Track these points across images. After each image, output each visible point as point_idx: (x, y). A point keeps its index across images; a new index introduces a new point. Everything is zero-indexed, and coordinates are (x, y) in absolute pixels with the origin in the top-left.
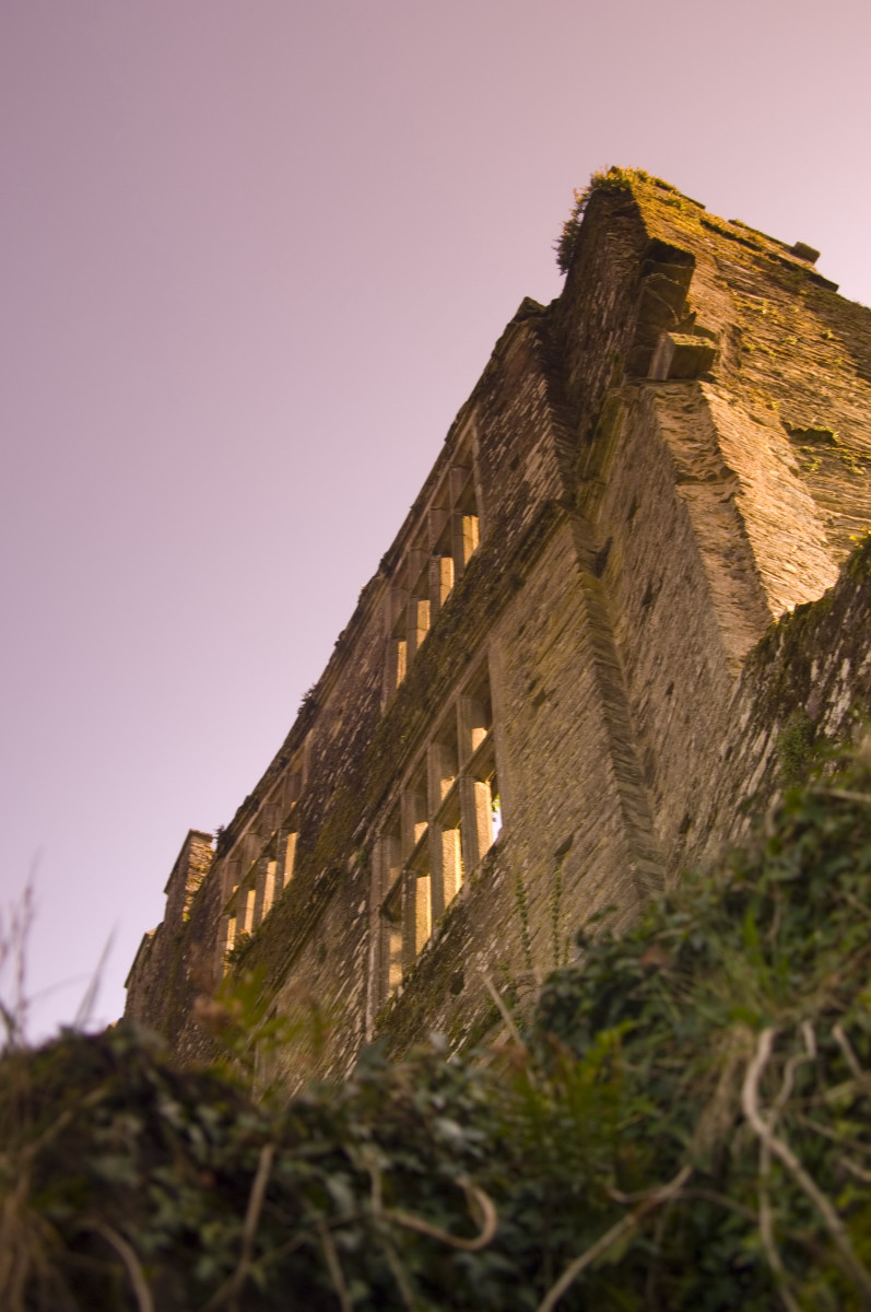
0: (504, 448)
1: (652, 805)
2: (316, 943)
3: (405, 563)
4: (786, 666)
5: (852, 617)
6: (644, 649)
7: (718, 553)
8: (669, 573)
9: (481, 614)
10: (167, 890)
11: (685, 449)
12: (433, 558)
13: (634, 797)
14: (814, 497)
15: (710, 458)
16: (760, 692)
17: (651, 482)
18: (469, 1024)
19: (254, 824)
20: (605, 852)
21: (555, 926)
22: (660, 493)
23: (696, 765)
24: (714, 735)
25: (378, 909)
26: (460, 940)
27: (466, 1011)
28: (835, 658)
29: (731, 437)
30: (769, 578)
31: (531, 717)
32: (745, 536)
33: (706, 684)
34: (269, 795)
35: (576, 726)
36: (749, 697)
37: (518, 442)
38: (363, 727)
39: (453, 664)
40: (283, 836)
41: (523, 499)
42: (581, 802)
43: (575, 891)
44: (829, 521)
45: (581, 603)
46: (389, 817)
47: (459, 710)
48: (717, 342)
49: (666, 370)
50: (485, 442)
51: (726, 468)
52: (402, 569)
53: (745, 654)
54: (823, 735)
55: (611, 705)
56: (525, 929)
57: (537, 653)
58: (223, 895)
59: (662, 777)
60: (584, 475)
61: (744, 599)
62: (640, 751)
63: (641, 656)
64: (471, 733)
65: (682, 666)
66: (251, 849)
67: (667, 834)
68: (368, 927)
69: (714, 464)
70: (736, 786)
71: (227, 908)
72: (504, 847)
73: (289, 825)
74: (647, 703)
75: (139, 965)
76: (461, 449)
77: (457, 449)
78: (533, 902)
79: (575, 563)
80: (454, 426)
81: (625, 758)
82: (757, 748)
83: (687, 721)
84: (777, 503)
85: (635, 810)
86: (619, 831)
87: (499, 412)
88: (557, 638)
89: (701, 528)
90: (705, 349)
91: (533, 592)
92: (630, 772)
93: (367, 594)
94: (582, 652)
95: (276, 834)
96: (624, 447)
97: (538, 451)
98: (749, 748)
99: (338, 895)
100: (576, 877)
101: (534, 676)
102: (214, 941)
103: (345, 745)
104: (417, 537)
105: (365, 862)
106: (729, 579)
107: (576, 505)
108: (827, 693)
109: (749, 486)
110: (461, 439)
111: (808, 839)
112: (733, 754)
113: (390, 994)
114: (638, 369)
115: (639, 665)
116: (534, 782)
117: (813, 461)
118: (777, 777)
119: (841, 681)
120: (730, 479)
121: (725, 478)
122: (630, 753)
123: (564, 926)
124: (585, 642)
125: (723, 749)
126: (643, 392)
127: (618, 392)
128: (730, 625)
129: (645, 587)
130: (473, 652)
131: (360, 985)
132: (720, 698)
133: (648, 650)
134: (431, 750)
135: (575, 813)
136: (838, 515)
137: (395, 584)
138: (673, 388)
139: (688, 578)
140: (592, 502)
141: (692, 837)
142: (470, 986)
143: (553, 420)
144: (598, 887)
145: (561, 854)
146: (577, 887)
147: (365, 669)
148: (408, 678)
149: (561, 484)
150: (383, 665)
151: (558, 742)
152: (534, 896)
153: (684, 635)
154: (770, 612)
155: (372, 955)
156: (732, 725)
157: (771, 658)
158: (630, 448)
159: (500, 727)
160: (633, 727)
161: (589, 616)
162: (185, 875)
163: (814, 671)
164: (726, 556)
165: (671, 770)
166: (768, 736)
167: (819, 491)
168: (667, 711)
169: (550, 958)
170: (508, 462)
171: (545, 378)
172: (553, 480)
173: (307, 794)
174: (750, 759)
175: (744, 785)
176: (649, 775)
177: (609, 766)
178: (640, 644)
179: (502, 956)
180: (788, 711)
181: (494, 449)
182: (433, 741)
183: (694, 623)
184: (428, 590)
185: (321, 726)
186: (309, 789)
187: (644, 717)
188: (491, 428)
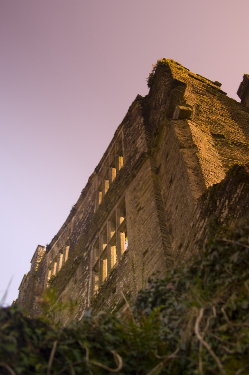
0: (131, 137)
1: (171, 240)
2: (74, 278)
3: (102, 169)
4: (210, 201)
5: (229, 188)
6: (169, 195)
7: (191, 169)
8: (177, 174)
9: (123, 185)
10: (31, 262)
11: (182, 139)
12: (110, 168)
13: (166, 238)
14: (219, 153)
15: (190, 142)
16: (202, 209)
17: (172, 148)
18: (117, 302)
19: (57, 243)
20: (157, 254)
21: (143, 275)
22: (175, 151)
23: (184, 229)
24: (189, 221)
25: (92, 269)
26: (115, 278)
27: (117, 298)
28: (224, 200)
29: (196, 136)
30: (206, 176)
31: (137, 214)
32: (199, 164)
33: (187, 206)
34: (61, 235)
35: (150, 217)
36: (199, 210)
37: (135, 136)
38: (89, 216)
39: (115, 199)
40: (65, 247)
41: (136, 152)
42: (151, 239)
43: (149, 265)
44: (223, 160)
45: (152, 182)
46: (96, 242)
47: (116, 212)
48: (192, 109)
49: (178, 116)
50: (126, 135)
51: (194, 144)
52: (101, 171)
53: (198, 198)
54: (220, 221)
55: (160, 211)
56: (134, 275)
57: (139, 196)
58: (47, 264)
59: (174, 232)
60: (154, 146)
61: (198, 182)
62: (168, 225)
63: (169, 198)
64: (120, 218)
65: (180, 201)
66: (56, 251)
67: (175, 248)
68: (89, 274)
69: (190, 143)
70: (195, 235)
71: (48, 267)
72: (128, 252)
73: (67, 244)
74: (170, 211)
75: (23, 283)
76: (119, 137)
77: (117, 137)
78: (136, 267)
79: (150, 171)
80: (117, 131)
81: (164, 227)
82: (201, 224)
83: (181, 216)
84: (208, 155)
85: (166, 241)
86: (161, 248)
87: (130, 127)
88: (145, 192)
89: (187, 161)
90: (189, 110)
91: (138, 179)
92: (165, 231)
93: (91, 178)
94: (152, 196)
95: (63, 247)
96: (165, 138)
97: (141, 138)
98: (199, 224)
99: (80, 264)
100: (149, 260)
101: (138, 203)
102: (44, 277)
103: (83, 221)
104: (106, 162)
105: (89, 255)
106: (194, 176)
107: (151, 154)
108: (221, 209)
109: (200, 150)
110: (119, 134)
111: (215, 253)
112: (194, 226)
113: (95, 293)
114: (170, 116)
115: (168, 200)
116: (137, 233)
117: (219, 143)
118: (207, 233)
119: (226, 206)
120: (195, 148)
121: (194, 147)
122: (165, 225)
123: (145, 275)
124: (153, 193)
125: (191, 224)
126: (171, 123)
127: (164, 122)
128: (194, 189)
129: (170, 178)
130: (121, 195)
131: (86, 290)
132: (191, 210)
133: (171, 196)
134: (108, 223)
135: (149, 242)
136: (226, 158)
137: (99, 175)
138: (179, 121)
139: (182, 176)
140: (156, 153)
141: (182, 250)
142: (118, 291)
143: (145, 130)
144: (155, 263)
145: (145, 254)
146: (149, 263)
147: (90, 199)
148: (102, 202)
149: (147, 148)
150: (95, 199)
151: (145, 222)
152: (137, 265)
153: (181, 192)
154: (206, 186)
155: (90, 282)
156: (194, 218)
157: (206, 199)
158: (167, 138)
159: (128, 217)
160: (166, 218)
161: (154, 186)
162: (37, 258)
163: (218, 203)
164: (193, 170)
165: (177, 230)
166: (204, 221)
167: (220, 152)
168: (176, 213)
169: (141, 284)
170: (132, 141)
171: (143, 117)
172: (145, 147)
173: (72, 235)
174: (199, 228)
175: (197, 235)
176: (170, 232)
177: (159, 229)
178: (168, 194)
179: (127, 283)
180: (210, 214)
181: (128, 137)
182: (109, 221)
183: (184, 188)
184: (108, 177)
185: (77, 216)
186: (73, 233)
187: (169, 215)
188: (127, 132)
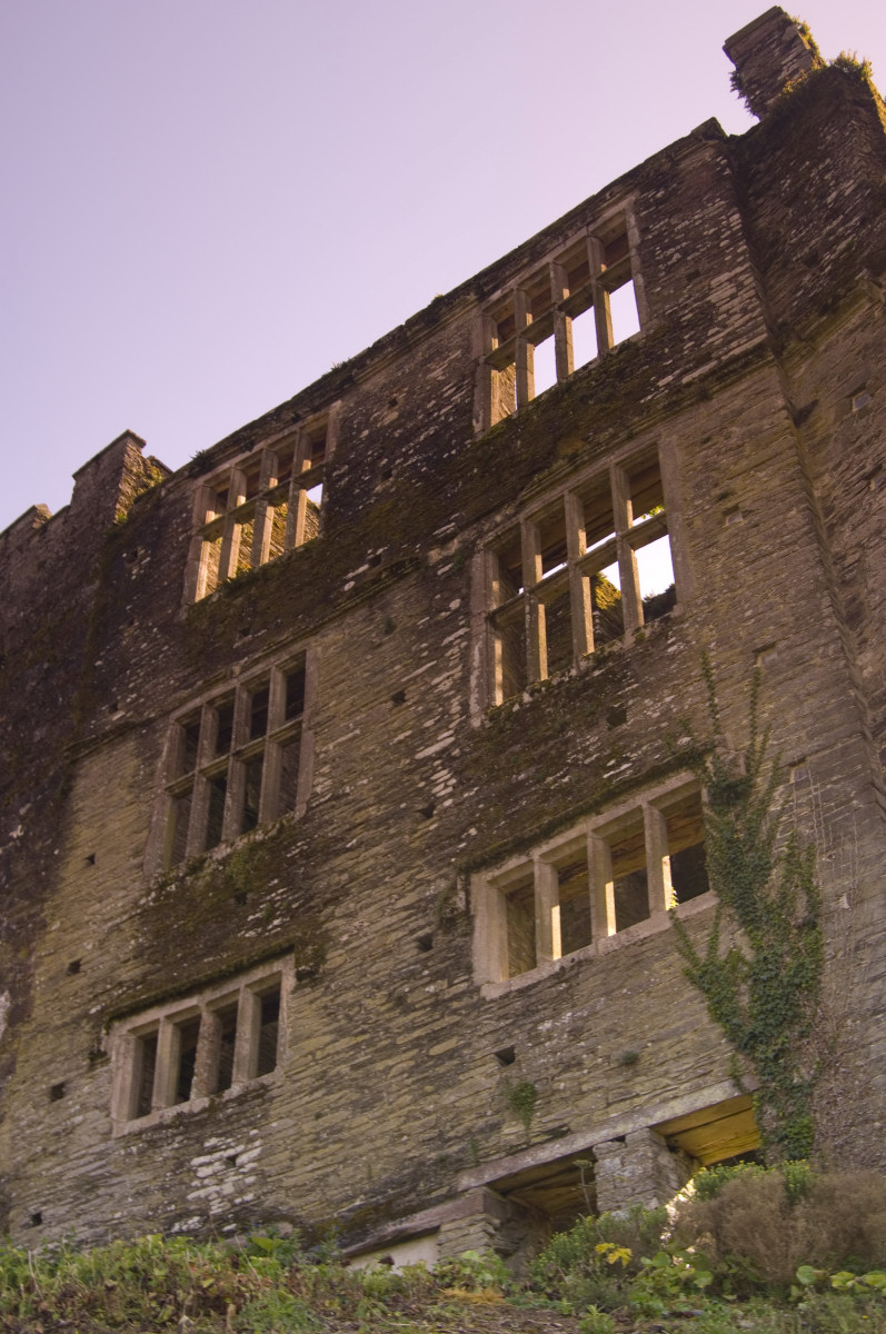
0: (677, 256)
1: (853, 645)
2: (374, 613)
10: (76, 478)
12: (558, 313)
13: (843, 634)
18: (636, 755)
19: (243, 462)
20: (818, 671)
21: (753, 709)
25: (483, 615)
26: (620, 680)
27: (630, 743)
31: (720, 523)
34: (269, 441)
35: (782, 553)
37: (699, 258)
38: (439, 433)
40: (296, 487)
41: (706, 318)
42: (788, 619)
43: (779, 689)
45: (788, 447)
46: (498, 537)
47: (612, 476)
50: (649, 236)
52: (498, 301)
55: (821, 549)
57: (728, 469)
58: (192, 516)
59: (873, 627)
60: (802, 336)
62: (841, 596)
63: (852, 520)
64: (626, 503)
66: (237, 484)
68: (468, 626)
71: (201, 531)
72: (683, 622)
73: (302, 481)
74: (858, 562)
76: (605, 223)
77: (600, 221)
78: (723, 680)
79: (782, 409)
81: (835, 599)
85: (846, 644)
87: (671, 215)
91: (722, 412)
92: (838, 611)
93: (444, 302)
94: (792, 492)
96: (853, 331)
97: (730, 280)
99: (414, 580)
100: (781, 677)
101: (724, 488)
103: (404, 440)
104: (527, 279)
105: (461, 565)
110: (609, 214)
116: (723, 580)
122: (835, 595)
123: (764, 712)
124: (794, 484)
130: (639, 433)
131: (458, 672)
134: (569, 499)
135: (780, 626)
137: (486, 310)
140: (797, 359)
142: (635, 723)
143: (751, 259)
144: (809, 695)
145: (758, 651)
146: (782, 687)
147: (437, 376)
148: (524, 416)
149: (763, 328)
150: (473, 386)
151: (758, 558)
152: (724, 675)
155: (476, 652)
160: (835, 574)
161: (799, 463)
162: (116, 472)
170: (682, 271)
171: (740, 211)
172: (751, 319)
173: (338, 463)
176: (854, 619)
177: (826, 602)
179: (681, 712)
181: (663, 249)
182: (571, 490)
185: (358, 404)
186: (341, 460)
187: (851, 571)
188: (658, 226)
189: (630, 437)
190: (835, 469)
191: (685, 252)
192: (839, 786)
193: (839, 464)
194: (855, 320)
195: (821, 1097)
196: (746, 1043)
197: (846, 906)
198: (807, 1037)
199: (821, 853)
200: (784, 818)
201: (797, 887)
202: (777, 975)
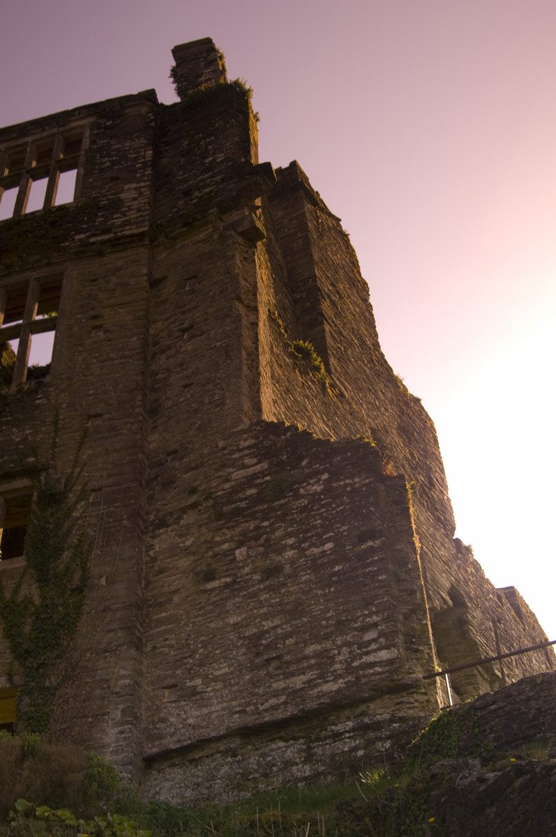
1: (149, 428)
4: (286, 446)
5: (340, 461)
7: (246, 351)
8: (211, 335)
11: (243, 283)
13: (144, 419)
15: (251, 296)
16: (261, 442)
17: (215, 280)
20: (124, 438)
21: (78, 451)
22: (221, 292)
23: (195, 435)
24: (216, 434)
28: (320, 468)
29: (259, 289)
32: (257, 350)
33: (220, 407)
35: (121, 361)
36: (253, 439)
37: (121, 170)
39: (38, 260)
41: (115, 207)
42: (114, 402)
45: (142, 300)
47: (30, 285)
49: (241, 228)
50: (95, 146)
51: (257, 307)
54: (298, 490)
56: (54, 438)
57: (102, 301)
59: (163, 420)
60: (169, 236)
62: (149, 396)
63: (168, 353)
64: (34, 304)
65: (202, 385)
67: (157, 448)
69: (252, 301)
70: (224, 466)
72: (50, 387)
74: (165, 379)
76: (70, 130)
77: (68, 127)
78: (64, 428)
79: (145, 275)
82: (247, 462)
85: (144, 426)
87: (112, 138)
88: (120, 305)
89: (244, 334)
91: (109, 266)
92: (145, 405)
94: (136, 326)
98: (241, 458)
101: (97, 312)
106: (247, 368)
108: (308, 477)
109: (260, 321)
110: (73, 125)
115: (164, 356)
116: (81, 368)
118: (258, 484)
121: (253, 310)
122: (146, 395)
125: (221, 444)
128: (245, 393)
129: (187, 324)
130: (54, 264)
132: (229, 422)
133: (176, 355)
135: (108, 404)
138: (242, 241)
139: (226, 350)
140: (162, 248)
143: (151, 180)
145: (90, 417)
146: (100, 442)
149: (147, 223)
151: (106, 360)
153: (211, 372)
156: (232, 439)
157: (279, 436)
159: (63, 320)
160: (150, 382)
163: (305, 463)
164: (249, 355)
165: (172, 423)
166: (259, 463)
168: (181, 395)
172: (142, 216)
174: (240, 462)
175: (230, 470)
176: (153, 413)
177: (139, 398)
178: (170, 346)
179: (34, 441)
181: (101, 157)
183: (222, 374)
187: (159, 383)
188: (102, 142)
189: (49, 265)
190: (166, 320)
191: (114, 163)
192: (118, 510)
193: (169, 318)
194: (202, 236)
195: (60, 697)
196: (21, 655)
197: (104, 583)
198: (61, 658)
199: (97, 548)
200: (80, 522)
201: (77, 565)
202: (51, 617)
